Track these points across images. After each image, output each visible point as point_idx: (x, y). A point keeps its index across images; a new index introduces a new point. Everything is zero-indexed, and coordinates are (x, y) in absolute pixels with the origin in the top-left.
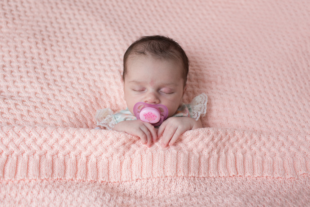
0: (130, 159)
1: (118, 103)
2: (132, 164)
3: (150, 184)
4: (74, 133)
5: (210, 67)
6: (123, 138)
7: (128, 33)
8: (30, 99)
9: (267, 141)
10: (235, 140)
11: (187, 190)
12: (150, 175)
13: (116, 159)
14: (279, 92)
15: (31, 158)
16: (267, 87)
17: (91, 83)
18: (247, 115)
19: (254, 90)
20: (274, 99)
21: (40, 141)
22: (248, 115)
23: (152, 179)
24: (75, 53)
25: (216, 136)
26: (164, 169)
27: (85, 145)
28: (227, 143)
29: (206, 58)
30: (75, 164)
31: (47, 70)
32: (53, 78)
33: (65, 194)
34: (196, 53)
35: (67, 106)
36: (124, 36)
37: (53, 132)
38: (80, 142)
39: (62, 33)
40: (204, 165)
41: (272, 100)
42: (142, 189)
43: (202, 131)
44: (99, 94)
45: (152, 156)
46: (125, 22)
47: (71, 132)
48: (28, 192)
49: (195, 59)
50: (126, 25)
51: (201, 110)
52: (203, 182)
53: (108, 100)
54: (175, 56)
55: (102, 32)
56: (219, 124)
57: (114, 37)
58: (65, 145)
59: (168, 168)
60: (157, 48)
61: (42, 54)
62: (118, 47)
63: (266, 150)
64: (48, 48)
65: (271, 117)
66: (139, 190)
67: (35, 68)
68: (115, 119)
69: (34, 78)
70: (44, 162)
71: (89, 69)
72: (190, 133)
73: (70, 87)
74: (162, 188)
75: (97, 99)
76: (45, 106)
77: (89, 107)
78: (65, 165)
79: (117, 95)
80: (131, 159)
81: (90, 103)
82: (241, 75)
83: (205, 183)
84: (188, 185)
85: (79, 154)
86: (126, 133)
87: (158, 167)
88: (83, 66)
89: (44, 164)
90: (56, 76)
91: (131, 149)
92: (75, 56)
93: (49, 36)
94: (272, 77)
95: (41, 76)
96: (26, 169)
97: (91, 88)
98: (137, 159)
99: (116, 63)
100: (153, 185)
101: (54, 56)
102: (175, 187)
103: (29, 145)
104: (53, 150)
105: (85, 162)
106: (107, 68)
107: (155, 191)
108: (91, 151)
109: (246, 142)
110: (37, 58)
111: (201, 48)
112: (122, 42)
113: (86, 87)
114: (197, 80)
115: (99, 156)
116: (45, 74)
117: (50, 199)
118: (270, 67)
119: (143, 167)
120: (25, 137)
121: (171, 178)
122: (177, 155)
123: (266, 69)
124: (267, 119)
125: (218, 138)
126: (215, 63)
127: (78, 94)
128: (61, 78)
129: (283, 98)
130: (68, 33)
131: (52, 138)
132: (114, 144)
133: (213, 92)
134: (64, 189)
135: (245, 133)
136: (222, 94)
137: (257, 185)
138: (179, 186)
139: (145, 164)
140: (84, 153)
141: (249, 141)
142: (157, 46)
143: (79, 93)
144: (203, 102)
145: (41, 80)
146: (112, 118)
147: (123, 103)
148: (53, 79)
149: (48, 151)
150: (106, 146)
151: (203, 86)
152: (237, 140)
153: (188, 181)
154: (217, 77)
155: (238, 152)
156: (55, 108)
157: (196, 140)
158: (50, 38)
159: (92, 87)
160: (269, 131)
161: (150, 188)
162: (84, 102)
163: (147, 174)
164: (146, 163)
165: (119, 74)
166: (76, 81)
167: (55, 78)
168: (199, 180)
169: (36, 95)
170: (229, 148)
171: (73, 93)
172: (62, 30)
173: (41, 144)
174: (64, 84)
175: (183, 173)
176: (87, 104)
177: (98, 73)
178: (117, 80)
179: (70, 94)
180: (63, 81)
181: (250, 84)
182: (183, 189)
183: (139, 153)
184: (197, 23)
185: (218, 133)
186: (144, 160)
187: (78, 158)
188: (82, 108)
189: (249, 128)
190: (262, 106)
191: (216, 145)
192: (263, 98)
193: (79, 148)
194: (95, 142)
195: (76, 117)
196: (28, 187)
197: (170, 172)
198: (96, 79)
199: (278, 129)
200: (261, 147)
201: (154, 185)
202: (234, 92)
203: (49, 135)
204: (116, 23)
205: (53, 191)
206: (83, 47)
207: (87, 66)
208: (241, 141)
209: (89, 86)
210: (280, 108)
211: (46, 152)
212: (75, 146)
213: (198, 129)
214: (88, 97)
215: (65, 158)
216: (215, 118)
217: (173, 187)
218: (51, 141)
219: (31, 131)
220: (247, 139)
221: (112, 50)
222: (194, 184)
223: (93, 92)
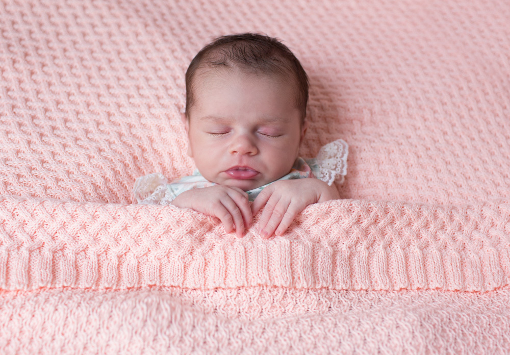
0: (203, 260)
1: (176, 166)
2: (207, 268)
3: (244, 298)
4: (96, 212)
5: (349, 94)
6: (189, 220)
7: (189, 38)
8: (7, 163)
9: (463, 221)
10: (405, 224)
11: (315, 311)
12: (244, 282)
13: (176, 260)
14: (480, 132)
15: (13, 254)
16: (457, 125)
17: (124, 130)
18: (423, 176)
19: (433, 131)
20: (473, 146)
21: (31, 226)
22: (425, 177)
23: (247, 288)
24: (89, 78)
25: (365, 216)
26: (269, 271)
27: (117, 235)
28: (390, 228)
29: (339, 79)
30: (96, 269)
31: (38, 110)
32: (50, 123)
33: (84, 310)
34: (322, 70)
35: (79, 173)
36: (181, 44)
37: (56, 209)
38: (106, 229)
39: (61, 41)
40: (342, 267)
41: (469, 147)
42: (228, 306)
43: (338, 205)
44: (140, 150)
45: (245, 252)
46: (182, 19)
47: (90, 210)
48: (12, 315)
49: (318, 81)
50: (185, 24)
51: (337, 169)
52: (345, 297)
53: (158, 161)
54: (282, 67)
55: (140, 38)
56: (372, 197)
57: (161, 45)
58: (79, 235)
59: (277, 270)
60: (249, 55)
61: (26, 81)
62: (172, 63)
63: (464, 238)
64: (37, 69)
65: (468, 177)
66: (222, 307)
67: (13, 107)
68: (173, 191)
69: (12, 125)
70: (38, 261)
71: (119, 106)
72: (313, 210)
73: (83, 139)
74: (268, 305)
75: (137, 158)
76: (38, 174)
77: (121, 173)
78: (77, 270)
79: (175, 150)
80: (205, 260)
81: (122, 165)
82: (408, 106)
83: (348, 299)
84: (316, 302)
85: (105, 251)
86: (194, 210)
87: (257, 268)
88: (106, 99)
89: (38, 264)
90: (55, 120)
91: (206, 243)
92: (90, 83)
93: (37, 49)
94: (466, 106)
95: (26, 121)
96: (5, 273)
97: (124, 139)
98: (217, 259)
99: (170, 92)
100: (250, 298)
101: (50, 84)
102: (293, 307)
103: (11, 233)
104: (55, 242)
105: (116, 265)
106: (153, 101)
107: (255, 310)
108: (127, 246)
109: (427, 226)
110: (15, 90)
111: (330, 61)
112: (179, 53)
113: (114, 138)
114: (325, 119)
115: (144, 255)
116: (33, 118)
117: (56, 325)
118: (461, 89)
119: (228, 271)
120: (5, 217)
121: (285, 291)
122: (291, 246)
123: (455, 92)
124: (461, 181)
125: (369, 219)
126: (357, 87)
127: (100, 150)
128: (65, 123)
129: (488, 143)
130: (75, 43)
131: (54, 220)
132: (172, 231)
133: (356, 140)
134: (81, 300)
135: (423, 209)
136: (374, 142)
137: (446, 297)
138: (301, 306)
139: (233, 266)
140: (114, 250)
141: (431, 225)
142: (248, 50)
143: (101, 148)
144: (341, 155)
145: (26, 128)
146: (166, 190)
147: (186, 166)
148: (51, 126)
149: (46, 244)
150: (156, 237)
151: (336, 130)
152: (409, 224)
153: (317, 296)
154: (362, 111)
155: (411, 246)
156: (57, 176)
157: (326, 222)
158: (40, 52)
159: (126, 137)
160: (464, 202)
161: (244, 305)
162: (112, 164)
163: (238, 281)
164: (234, 264)
165: (178, 111)
166: (95, 127)
167: (54, 124)
168: (337, 293)
169: (18, 155)
170: (394, 239)
171: (89, 148)
172: (61, 37)
173: (33, 232)
174: (72, 134)
175: (305, 282)
176: (118, 169)
177: (136, 110)
178: (173, 122)
179: (84, 150)
180: (69, 128)
181: (425, 120)
182: (308, 310)
183: (221, 249)
184: (320, 17)
185: (368, 211)
186: (230, 260)
187: (102, 259)
188: (107, 176)
189: (427, 200)
190: (450, 158)
191: (366, 232)
192: (452, 145)
193: (104, 239)
194: (135, 229)
195: (98, 191)
196: (11, 307)
197: (281, 279)
198: (133, 123)
199: (482, 198)
200: (456, 234)
201: (252, 300)
202: (397, 137)
203: (48, 214)
204: (165, 20)
205: (61, 307)
206: (104, 65)
207: (115, 100)
208: (416, 225)
209: (120, 135)
210: (483, 162)
211: (41, 244)
212: (98, 236)
213: (330, 201)
214: (118, 156)
215: (77, 257)
216: (362, 186)
217: (290, 307)
218: (53, 226)
219: (16, 207)
220: (428, 221)
221: (160, 69)
222: (327, 300)
223: (128, 145)
